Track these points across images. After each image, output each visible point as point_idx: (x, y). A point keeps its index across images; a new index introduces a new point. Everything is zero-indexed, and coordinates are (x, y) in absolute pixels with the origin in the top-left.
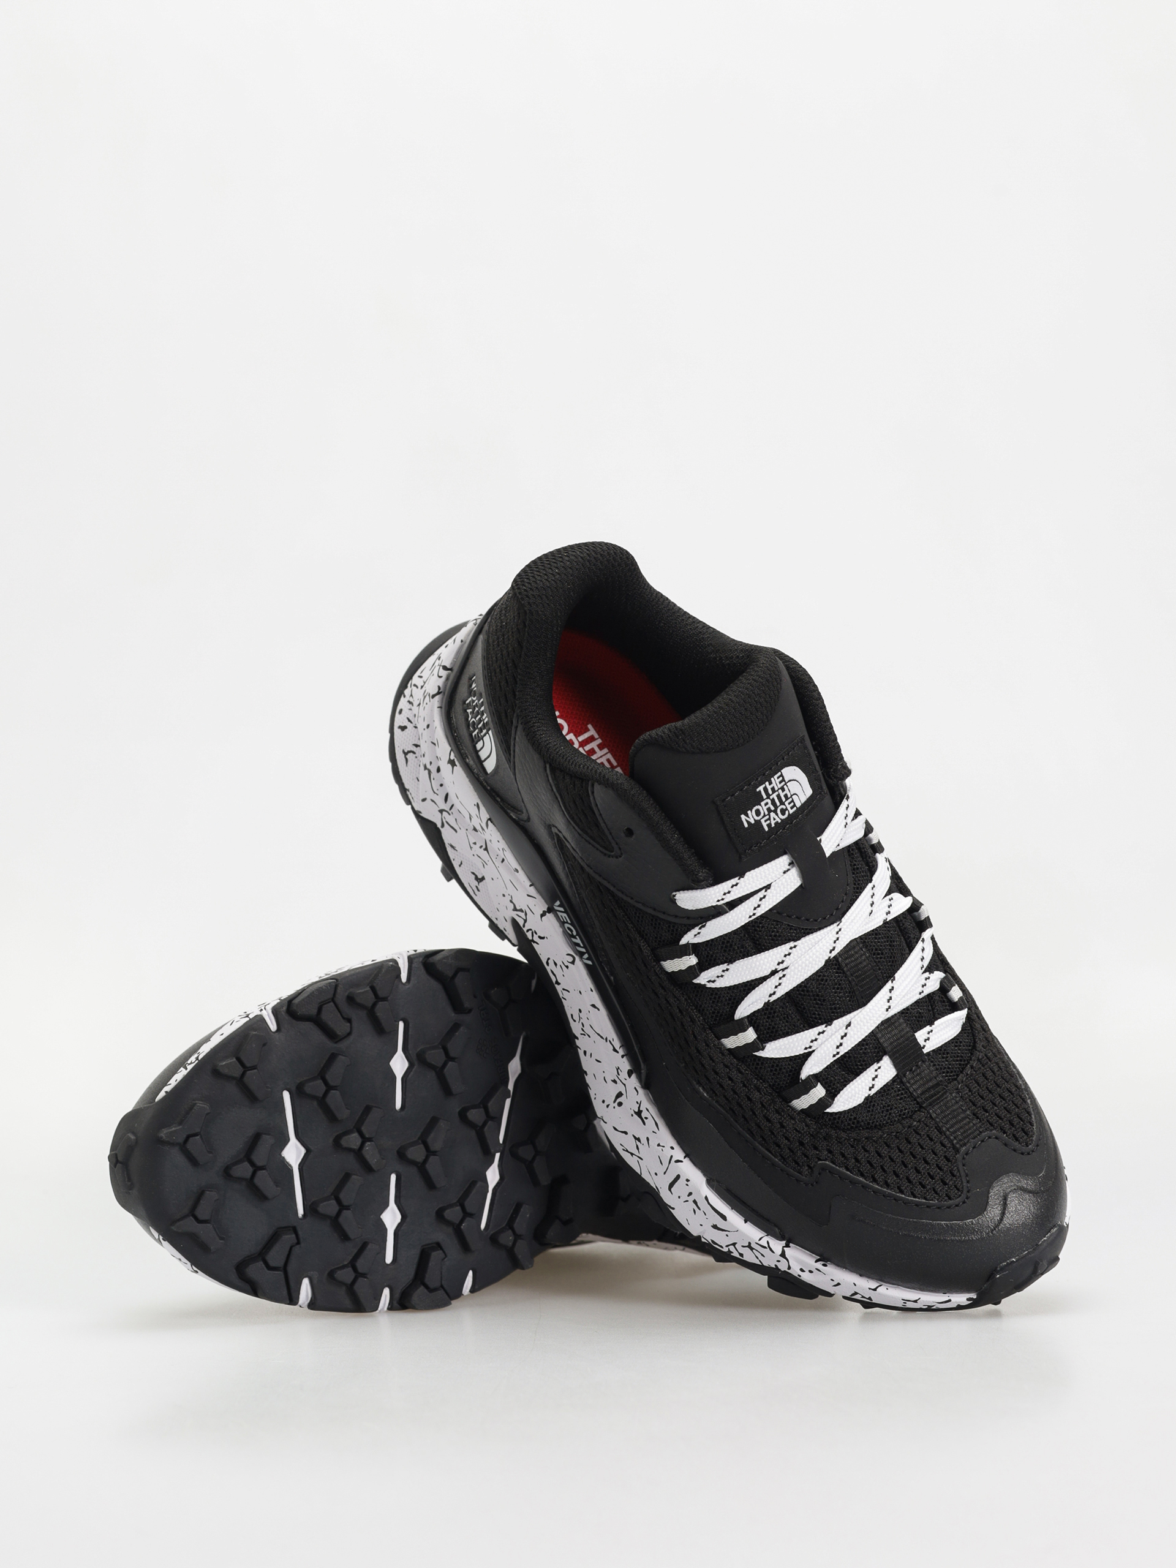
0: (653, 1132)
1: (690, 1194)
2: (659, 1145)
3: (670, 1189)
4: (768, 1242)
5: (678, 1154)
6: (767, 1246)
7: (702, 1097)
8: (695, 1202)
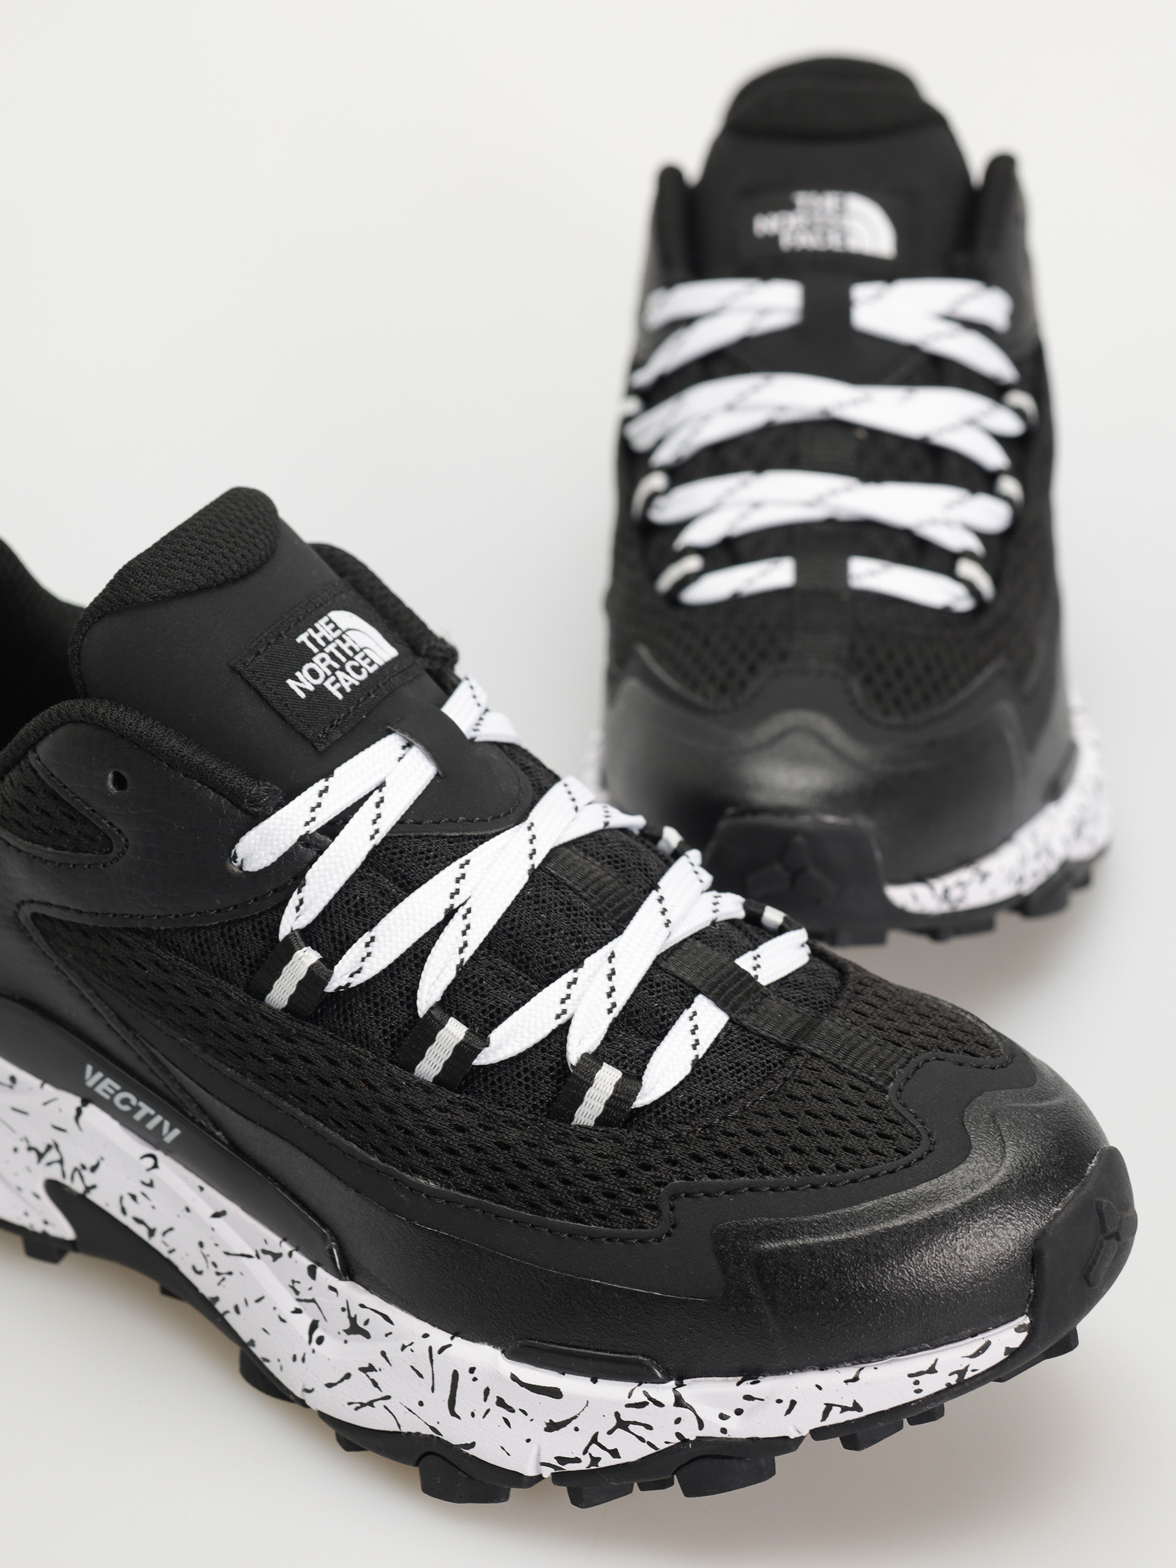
0: (387, 1335)
1: (487, 1392)
2: (404, 1347)
3: (453, 1413)
4: (645, 1393)
5: (440, 1337)
6: (646, 1399)
7: (431, 1196)
8: (500, 1402)
